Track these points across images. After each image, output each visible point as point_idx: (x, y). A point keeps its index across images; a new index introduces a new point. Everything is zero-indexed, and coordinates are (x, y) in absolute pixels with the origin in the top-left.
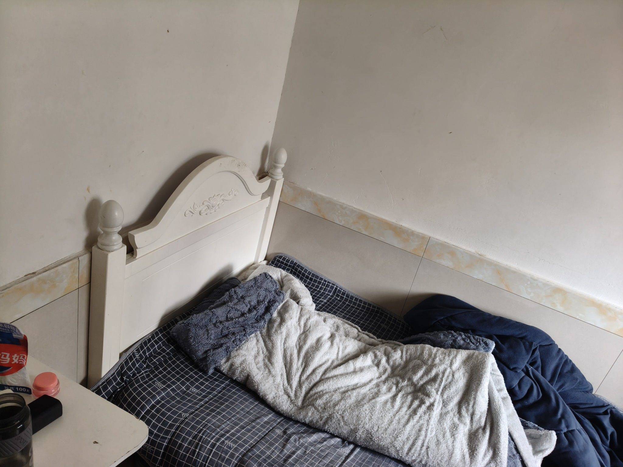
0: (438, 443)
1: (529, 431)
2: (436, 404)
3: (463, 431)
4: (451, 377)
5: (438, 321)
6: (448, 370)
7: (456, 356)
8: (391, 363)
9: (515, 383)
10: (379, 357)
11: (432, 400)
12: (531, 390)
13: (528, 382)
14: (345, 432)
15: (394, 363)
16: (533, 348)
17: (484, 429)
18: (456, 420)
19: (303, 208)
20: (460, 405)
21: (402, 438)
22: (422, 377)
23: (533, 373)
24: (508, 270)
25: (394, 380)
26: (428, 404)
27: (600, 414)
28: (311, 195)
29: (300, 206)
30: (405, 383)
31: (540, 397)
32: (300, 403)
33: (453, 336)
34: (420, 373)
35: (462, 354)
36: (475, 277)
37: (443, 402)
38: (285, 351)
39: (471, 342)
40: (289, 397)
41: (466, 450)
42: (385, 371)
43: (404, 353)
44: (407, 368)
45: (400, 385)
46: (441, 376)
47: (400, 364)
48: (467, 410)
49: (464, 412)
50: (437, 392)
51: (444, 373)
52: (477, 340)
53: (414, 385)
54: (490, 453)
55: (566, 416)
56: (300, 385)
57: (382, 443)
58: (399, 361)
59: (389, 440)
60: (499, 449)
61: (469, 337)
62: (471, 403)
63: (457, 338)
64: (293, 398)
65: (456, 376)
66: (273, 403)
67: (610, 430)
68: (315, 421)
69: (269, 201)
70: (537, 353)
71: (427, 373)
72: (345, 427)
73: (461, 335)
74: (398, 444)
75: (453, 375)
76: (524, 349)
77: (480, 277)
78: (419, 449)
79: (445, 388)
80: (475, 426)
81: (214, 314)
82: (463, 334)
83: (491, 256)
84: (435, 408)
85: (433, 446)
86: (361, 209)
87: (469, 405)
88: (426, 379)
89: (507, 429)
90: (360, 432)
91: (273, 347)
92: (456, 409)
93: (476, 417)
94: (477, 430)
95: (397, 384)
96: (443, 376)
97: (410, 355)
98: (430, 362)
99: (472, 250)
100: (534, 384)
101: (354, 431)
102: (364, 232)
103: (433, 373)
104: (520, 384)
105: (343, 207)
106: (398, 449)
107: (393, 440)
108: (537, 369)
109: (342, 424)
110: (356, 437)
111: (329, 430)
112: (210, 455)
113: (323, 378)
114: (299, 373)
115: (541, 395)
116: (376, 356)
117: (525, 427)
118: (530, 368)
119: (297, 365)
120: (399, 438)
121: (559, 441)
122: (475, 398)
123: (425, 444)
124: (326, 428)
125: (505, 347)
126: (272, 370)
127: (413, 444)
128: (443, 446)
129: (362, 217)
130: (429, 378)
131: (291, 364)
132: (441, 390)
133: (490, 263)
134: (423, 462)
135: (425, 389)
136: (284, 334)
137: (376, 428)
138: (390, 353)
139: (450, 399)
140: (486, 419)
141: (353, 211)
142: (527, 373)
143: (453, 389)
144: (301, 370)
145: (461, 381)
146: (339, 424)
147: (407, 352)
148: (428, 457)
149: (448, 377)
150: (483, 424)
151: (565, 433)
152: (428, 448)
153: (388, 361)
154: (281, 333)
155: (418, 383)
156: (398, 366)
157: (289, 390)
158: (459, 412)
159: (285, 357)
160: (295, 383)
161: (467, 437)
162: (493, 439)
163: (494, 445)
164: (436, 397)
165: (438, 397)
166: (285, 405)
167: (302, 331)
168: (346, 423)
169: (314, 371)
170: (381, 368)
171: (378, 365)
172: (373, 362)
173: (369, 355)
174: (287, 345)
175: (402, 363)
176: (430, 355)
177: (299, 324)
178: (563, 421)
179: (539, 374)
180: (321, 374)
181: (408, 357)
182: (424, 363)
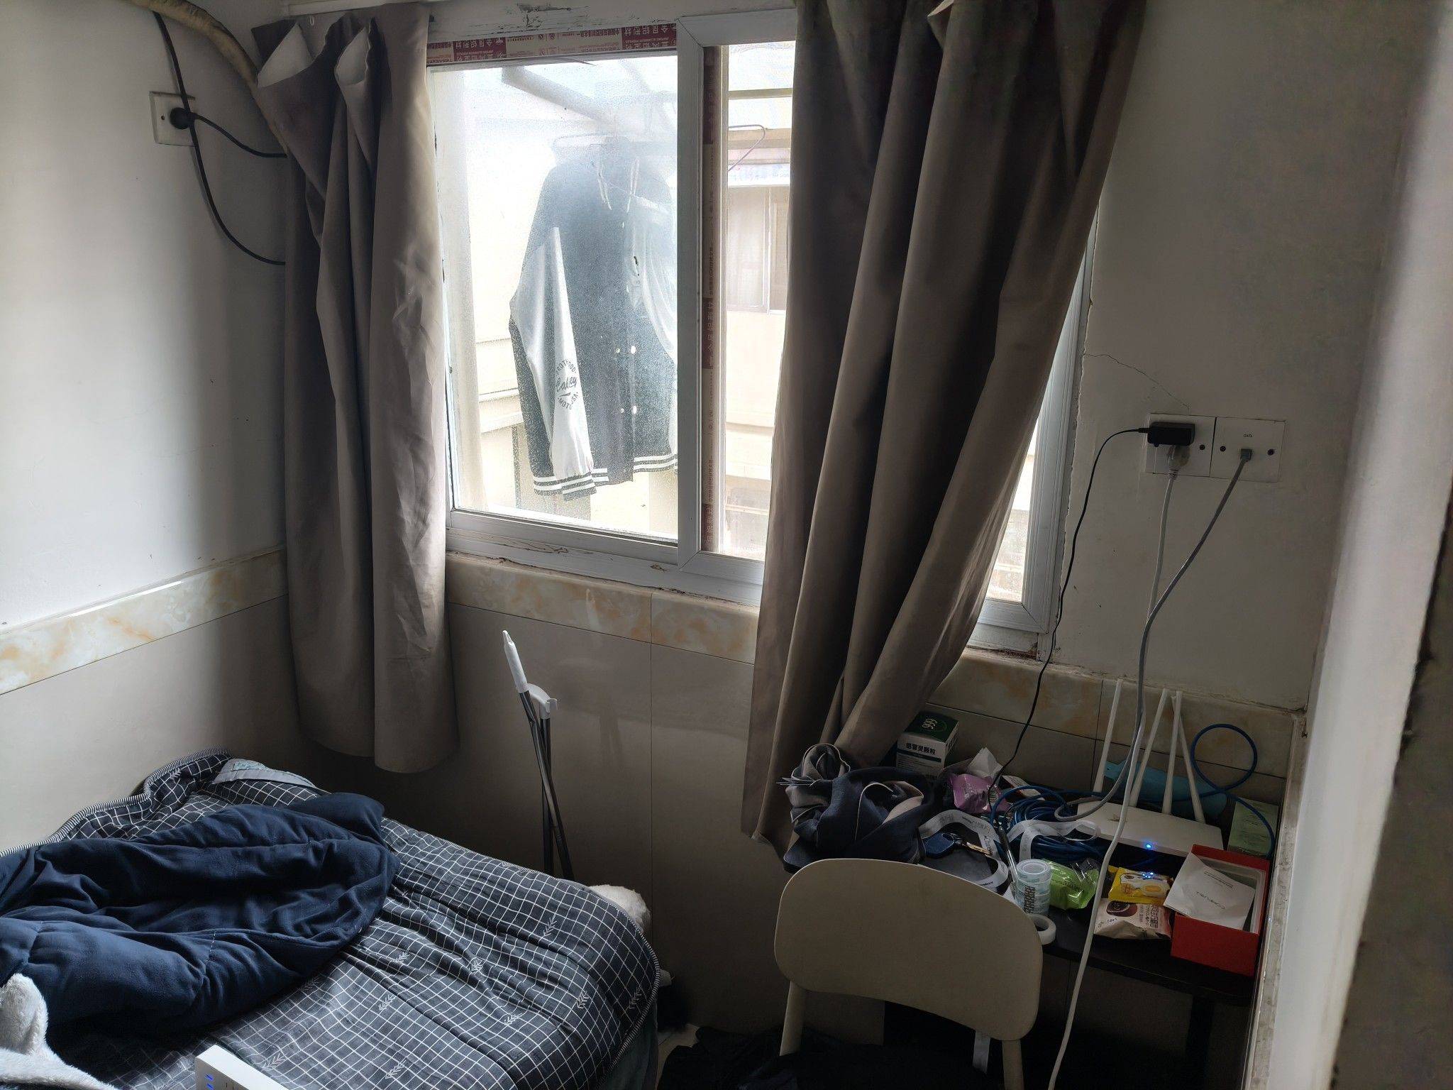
27: (35, 878)
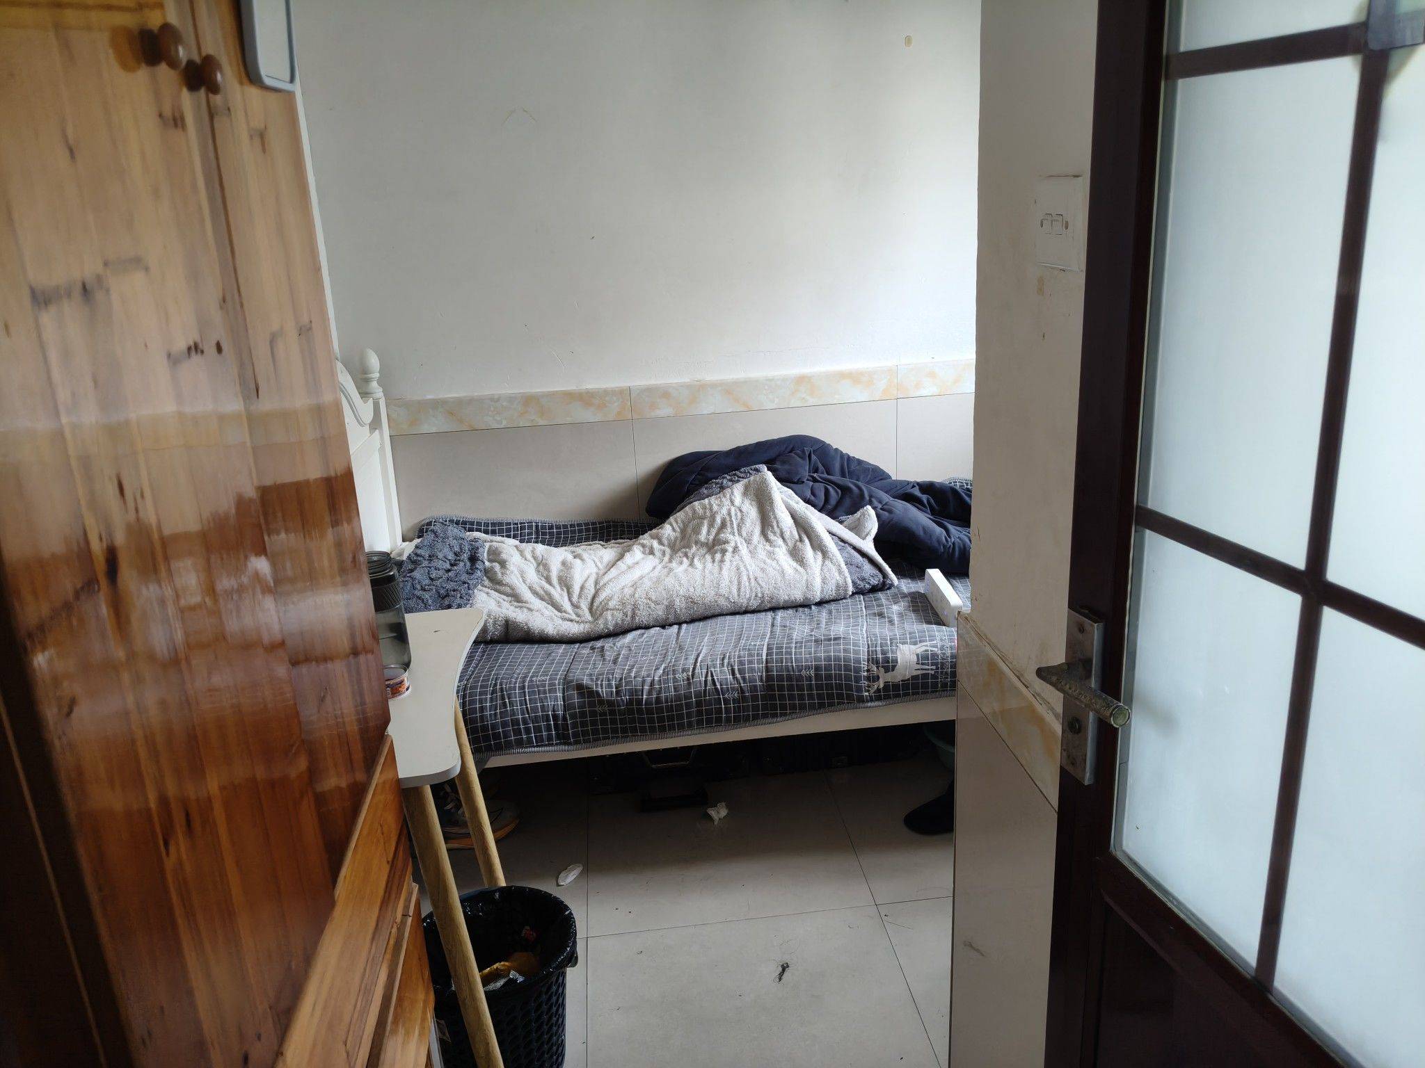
0: (763, 570)
1: (845, 523)
2: (739, 545)
3: (782, 552)
4: (739, 514)
5: (691, 483)
6: (733, 509)
7: (732, 493)
8: (666, 542)
9: (808, 494)
10: (648, 544)
11: (733, 544)
12: (827, 492)
13: (820, 488)
14: (660, 613)
15: (669, 539)
16: (807, 454)
17: (801, 540)
18: (768, 547)
19: (434, 430)
20: (764, 533)
21: (725, 582)
22: (709, 531)
23: (820, 477)
24: (737, 383)
25: (680, 554)
26: (730, 550)
27: (907, 489)
28: (436, 404)
29: (425, 428)
30: (694, 548)
31: (840, 495)
32: (590, 618)
33: (716, 484)
34: (704, 530)
35: (738, 489)
36: (705, 412)
37: (746, 541)
38: (530, 588)
39: (740, 477)
40: (572, 621)
41: (795, 564)
42: (664, 553)
43: (675, 525)
44: (688, 536)
45: (690, 555)
46: (728, 519)
47: (676, 538)
48: (775, 533)
49: (771, 536)
50: (734, 535)
51: (729, 514)
52: (745, 472)
53: (703, 545)
54: (819, 555)
55: (874, 494)
56: (575, 606)
57: (707, 601)
58: (673, 535)
59: (713, 593)
60: (825, 546)
61: (735, 475)
62: (775, 524)
63: (722, 483)
64: (577, 619)
65: (744, 509)
66: (558, 634)
67: (924, 498)
68: (620, 622)
69: (378, 437)
70: (814, 457)
71: (711, 525)
72: (658, 607)
73: (724, 478)
74: (723, 591)
75: (741, 511)
76: (798, 459)
77: (711, 409)
78: (747, 584)
79: (739, 527)
80: (791, 544)
81: (413, 579)
82: (726, 475)
83: (710, 377)
84: (740, 548)
85: (759, 574)
86: (521, 391)
87: (773, 527)
88: (714, 531)
89: (824, 529)
90: (677, 602)
91: (513, 589)
92: (762, 539)
93: (787, 535)
94: (795, 546)
95: (686, 555)
96: (731, 517)
97: (683, 522)
98: (708, 514)
99: (686, 379)
100: (828, 487)
101: (670, 607)
102: (541, 422)
103: (718, 520)
104: (813, 493)
105: (495, 400)
106: (726, 595)
107: (716, 589)
108: (823, 473)
109: (653, 605)
110: (676, 611)
111: (642, 621)
112: (525, 696)
113: (598, 587)
114: (566, 598)
115: (839, 491)
116: (643, 546)
117: (841, 522)
118: (815, 475)
119: (558, 594)
120: (722, 585)
121: (878, 516)
122: (775, 518)
123: (751, 577)
124: (637, 620)
125: (777, 466)
126: (531, 606)
127: (739, 583)
128: (770, 570)
129: (529, 400)
130: (716, 529)
131: (549, 594)
132: (736, 531)
133: (713, 386)
134: (760, 595)
135: (719, 540)
136: (516, 572)
137: (692, 590)
138: (658, 534)
139: (751, 534)
140: (797, 531)
141: (511, 399)
142: (815, 480)
143: (748, 523)
144: (565, 594)
145: (752, 512)
146: (650, 607)
147: (677, 522)
148: (762, 587)
149: (736, 515)
150: (797, 537)
151: (881, 509)
152: (756, 579)
153: (661, 543)
154: (512, 572)
155: (708, 540)
156: (675, 541)
157: (567, 616)
158: (767, 540)
159: (535, 593)
160: (567, 606)
161: (788, 555)
162: (815, 543)
163: (818, 546)
164: (733, 539)
165: (737, 538)
166: (575, 629)
167: (535, 564)
168: (657, 603)
169: (582, 588)
170: (658, 554)
171: (652, 552)
172: (644, 553)
173: (635, 548)
174: (528, 581)
175: (678, 534)
176: (704, 508)
177: (526, 559)
178: (873, 499)
179: (825, 476)
180: (593, 586)
181: (681, 525)
182: (702, 518)
